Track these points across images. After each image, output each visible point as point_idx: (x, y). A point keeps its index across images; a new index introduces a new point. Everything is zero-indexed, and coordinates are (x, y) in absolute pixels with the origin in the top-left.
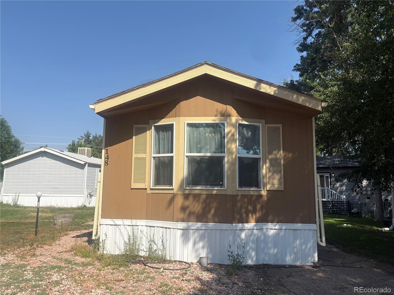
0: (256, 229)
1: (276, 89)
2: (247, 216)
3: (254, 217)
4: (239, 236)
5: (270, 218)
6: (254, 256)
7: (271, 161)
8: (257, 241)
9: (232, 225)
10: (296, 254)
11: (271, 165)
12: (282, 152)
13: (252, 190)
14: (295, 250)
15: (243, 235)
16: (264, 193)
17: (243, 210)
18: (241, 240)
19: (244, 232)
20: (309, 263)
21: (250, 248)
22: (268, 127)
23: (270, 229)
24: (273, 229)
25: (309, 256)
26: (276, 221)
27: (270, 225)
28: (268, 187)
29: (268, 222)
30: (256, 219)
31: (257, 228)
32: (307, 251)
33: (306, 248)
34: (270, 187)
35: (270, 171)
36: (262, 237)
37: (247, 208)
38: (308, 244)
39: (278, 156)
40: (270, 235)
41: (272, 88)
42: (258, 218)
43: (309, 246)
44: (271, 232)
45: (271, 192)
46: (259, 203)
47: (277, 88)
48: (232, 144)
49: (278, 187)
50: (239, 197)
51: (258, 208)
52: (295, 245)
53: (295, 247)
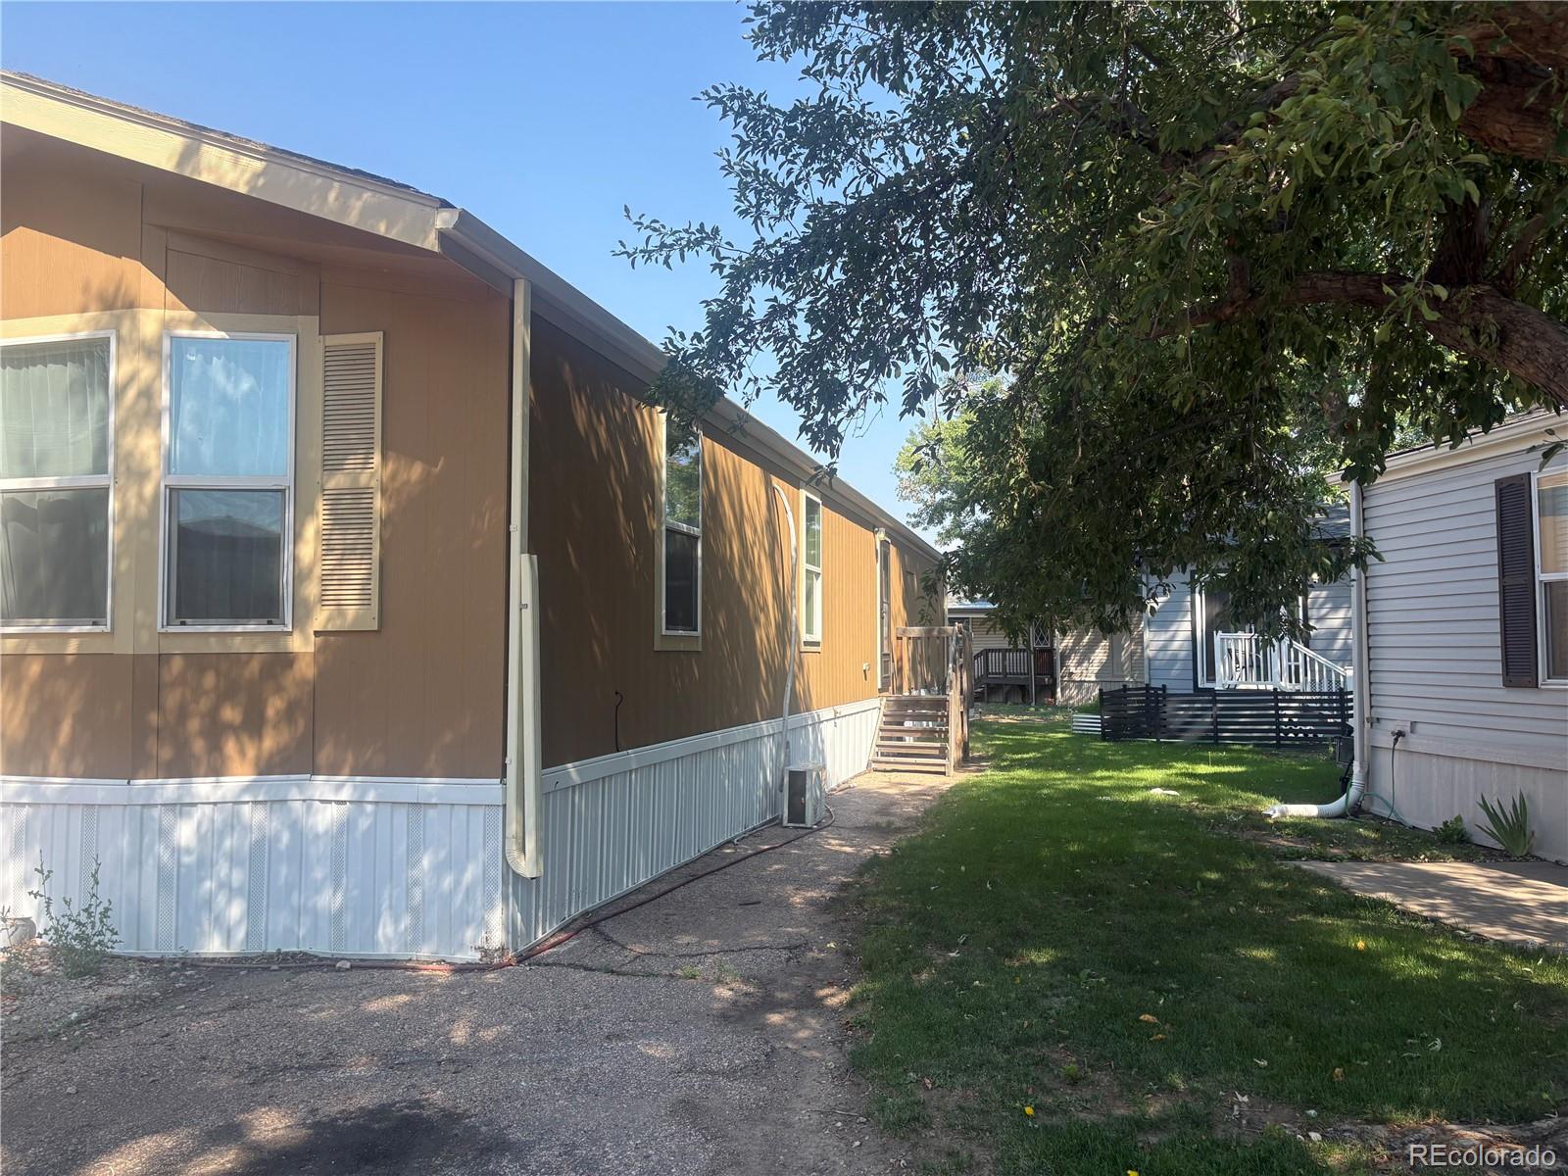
0: (255, 802)
1: (259, 165)
2: (215, 747)
3: (251, 753)
4: (164, 834)
5: (324, 755)
6: (240, 922)
7: (336, 499)
8: (259, 856)
9: (129, 783)
10: (416, 912)
11: (338, 520)
12: (377, 458)
13: (243, 635)
14: (417, 893)
15: (185, 832)
16: (301, 644)
17: (194, 725)
18: (177, 852)
19: (190, 815)
20: (466, 954)
21: (221, 886)
22: (327, 350)
23: (322, 801)
24: (330, 802)
25: (468, 923)
26: (347, 769)
27: (322, 786)
28: (320, 619)
29: (315, 771)
30: (258, 758)
31: (256, 796)
32: (459, 898)
33: (457, 883)
34: (329, 620)
35: (328, 549)
36: (285, 838)
37: (213, 715)
38: (462, 871)
39: (363, 480)
40: (321, 828)
41: (244, 160)
42: (271, 756)
43: (468, 876)
44: (326, 818)
45: (332, 638)
46: (279, 689)
47: (261, 160)
48: (138, 432)
49: (357, 618)
50: (177, 665)
51: (270, 712)
52: (415, 873)
53: (416, 883)
